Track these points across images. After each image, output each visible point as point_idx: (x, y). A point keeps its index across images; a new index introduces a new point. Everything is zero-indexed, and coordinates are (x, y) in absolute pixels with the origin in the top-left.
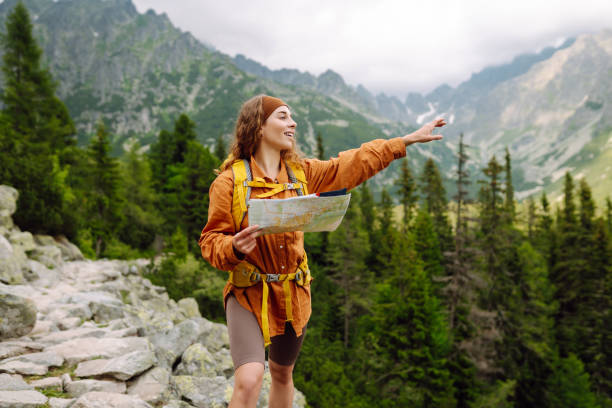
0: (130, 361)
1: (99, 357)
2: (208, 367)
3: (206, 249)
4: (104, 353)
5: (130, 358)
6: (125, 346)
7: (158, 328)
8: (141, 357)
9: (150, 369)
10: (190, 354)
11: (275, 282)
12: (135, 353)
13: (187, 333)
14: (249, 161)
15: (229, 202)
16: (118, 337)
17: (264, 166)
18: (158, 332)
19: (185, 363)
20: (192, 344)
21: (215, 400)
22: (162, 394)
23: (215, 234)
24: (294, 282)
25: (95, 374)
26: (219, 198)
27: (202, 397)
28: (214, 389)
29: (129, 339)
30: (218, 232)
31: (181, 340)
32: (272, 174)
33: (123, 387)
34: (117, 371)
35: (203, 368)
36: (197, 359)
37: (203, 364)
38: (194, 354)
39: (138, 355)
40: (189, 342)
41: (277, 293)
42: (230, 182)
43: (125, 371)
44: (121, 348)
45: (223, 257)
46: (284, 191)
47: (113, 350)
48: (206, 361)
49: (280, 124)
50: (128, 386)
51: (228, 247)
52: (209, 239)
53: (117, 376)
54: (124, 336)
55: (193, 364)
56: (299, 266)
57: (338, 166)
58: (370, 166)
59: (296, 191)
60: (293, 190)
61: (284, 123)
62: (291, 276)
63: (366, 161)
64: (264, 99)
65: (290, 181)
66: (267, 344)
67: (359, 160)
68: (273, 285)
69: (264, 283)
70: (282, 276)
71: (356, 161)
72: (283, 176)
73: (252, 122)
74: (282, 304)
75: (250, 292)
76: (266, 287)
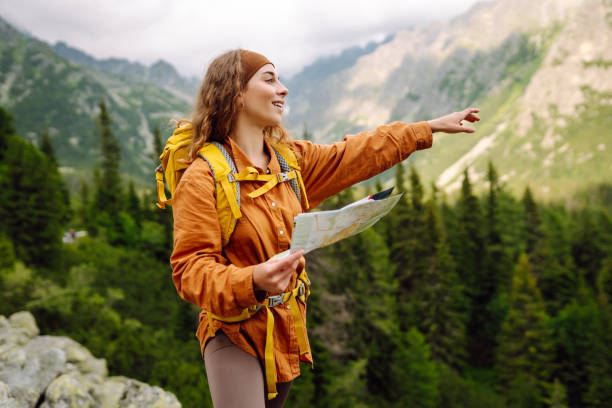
2: (81, 402)
7: (6, 360)
10: (57, 389)
13: (50, 364)
18: (6, 365)
19: (51, 402)
20: (58, 376)
31: (42, 374)
35: (74, 404)
36: (66, 394)
37: (74, 399)
38: (62, 389)
40: (54, 375)
42: (209, 177)
45: (230, 298)
48: (78, 396)
49: (267, 90)
51: (242, 284)
55: (62, 402)
56: (298, 278)
57: (343, 153)
58: (383, 156)
59: (289, 183)
60: (287, 182)
61: (272, 89)
62: (295, 292)
63: (381, 150)
64: (243, 53)
65: (283, 171)
66: (273, 395)
67: (371, 149)
68: (277, 309)
69: (269, 310)
70: (287, 294)
71: (368, 148)
72: (274, 164)
73: (228, 84)
74: (292, 333)
75: (250, 328)
76: (270, 315)
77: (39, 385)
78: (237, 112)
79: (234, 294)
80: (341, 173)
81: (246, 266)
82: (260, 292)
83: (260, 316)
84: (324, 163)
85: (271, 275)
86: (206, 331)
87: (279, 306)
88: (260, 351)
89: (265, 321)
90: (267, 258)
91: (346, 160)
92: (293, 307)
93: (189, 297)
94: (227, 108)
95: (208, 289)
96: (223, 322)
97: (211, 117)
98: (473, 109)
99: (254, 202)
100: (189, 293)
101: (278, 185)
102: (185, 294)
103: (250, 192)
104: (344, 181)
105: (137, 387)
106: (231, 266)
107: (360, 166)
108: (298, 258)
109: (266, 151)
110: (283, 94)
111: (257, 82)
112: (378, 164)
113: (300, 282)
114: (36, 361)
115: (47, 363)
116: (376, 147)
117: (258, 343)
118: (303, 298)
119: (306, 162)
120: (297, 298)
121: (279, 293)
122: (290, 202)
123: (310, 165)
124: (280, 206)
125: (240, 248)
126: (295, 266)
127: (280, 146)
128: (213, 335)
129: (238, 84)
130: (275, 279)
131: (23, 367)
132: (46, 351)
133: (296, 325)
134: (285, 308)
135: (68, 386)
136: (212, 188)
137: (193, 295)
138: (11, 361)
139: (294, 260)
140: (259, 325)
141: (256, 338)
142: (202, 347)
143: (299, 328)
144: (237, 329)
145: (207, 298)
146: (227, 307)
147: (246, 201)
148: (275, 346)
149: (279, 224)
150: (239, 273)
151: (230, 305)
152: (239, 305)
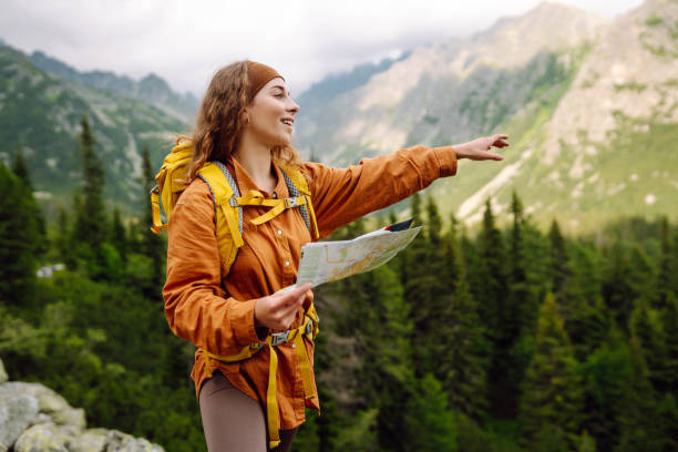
14: (226, 164)
42: (208, 201)
45: (228, 334)
49: (275, 105)
51: (243, 320)
56: (305, 314)
57: (358, 178)
58: (403, 183)
59: (298, 209)
60: (295, 208)
61: (281, 105)
62: (302, 329)
63: (400, 176)
64: (251, 64)
65: (291, 195)
66: (275, 444)
67: (389, 174)
68: (282, 349)
69: (272, 349)
70: (293, 332)
71: (385, 174)
72: (282, 188)
73: (233, 97)
74: (298, 375)
75: (251, 368)
76: (274, 355)
77: (8, 437)
78: (242, 128)
79: (233, 330)
80: (356, 200)
81: (247, 299)
82: (262, 328)
83: (262, 354)
84: (338, 189)
85: (274, 310)
86: (202, 371)
87: (284, 344)
88: (262, 394)
89: (267, 361)
90: (271, 292)
91: (362, 186)
92: (298, 346)
93: (183, 333)
94: (231, 124)
95: (204, 324)
96: (220, 361)
97: (212, 134)
98: (502, 135)
99: (258, 230)
100: (183, 329)
101: (286, 211)
102: (178, 329)
103: (253, 218)
104: (360, 209)
105: (120, 439)
106: (231, 300)
107: (377, 193)
108: (305, 292)
109: (274, 173)
110: (294, 111)
111: (265, 97)
112: (397, 191)
113: (307, 319)
114: (4, 410)
115: (17, 412)
116: (395, 173)
117: (260, 385)
118: (310, 336)
119: (318, 187)
120: (304, 336)
121: (283, 330)
122: (298, 230)
123: (321, 190)
124: (287, 234)
125: (241, 279)
126: (301, 301)
127: (289, 168)
128: (210, 376)
129: (244, 97)
130: (279, 315)
132: (14, 398)
133: (301, 366)
134: (290, 347)
135: (41, 437)
136: (211, 213)
137: (187, 331)
139: (301, 295)
140: (262, 365)
141: (258, 379)
142: (197, 388)
143: (305, 369)
144: (236, 369)
145: (203, 335)
146: (225, 345)
147: (249, 228)
148: (278, 389)
149: (285, 254)
150: (240, 307)
151: (228, 342)
152: (238, 343)
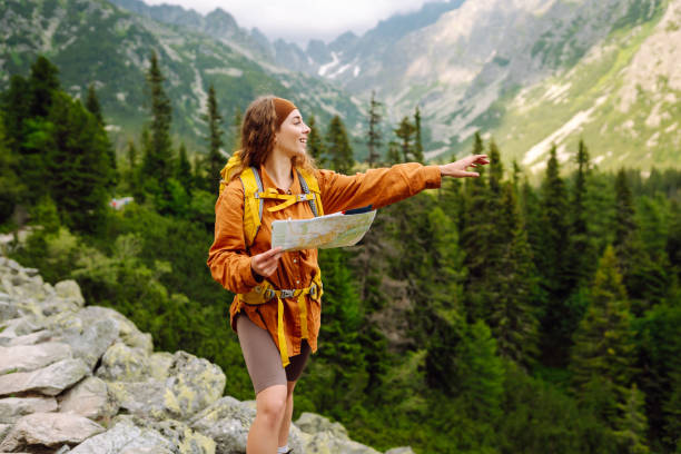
0: (57, 372)
1: (15, 371)
2: (134, 369)
3: (218, 270)
4: (20, 365)
5: (56, 369)
6: (44, 355)
7: (65, 326)
8: (70, 368)
9: (82, 380)
10: (112, 355)
11: (290, 298)
12: (61, 363)
13: (106, 332)
14: (259, 169)
15: (240, 216)
16: (29, 344)
17: (275, 175)
18: (65, 331)
19: (107, 366)
20: (113, 344)
21: (154, 407)
22: (102, 407)
23: (226, 253)
24: (308, 296)
25: (16, 390)
26: (229, 211)
27: (139, 405)
28: (151, 395)
29: (45, 345)
30: (230, 251)
31: (99, 341)
32: (284, 184)
33: (53, 404)
34: (45, 385)
35: (128, 370)
36: (121, 360)
37: (128, 365)
39: (66, 365)
40: (109, 342)
41: (293, 310)
42: (241, 194)
43: (53, 385)
44: (40, 358)
45: (239, 279)
46: (297, 204)
47: (30, 360)
48: (132, 363)
49: (294, 130)
50: (58, 402)
51: (245, 269)
52: (220, 258)
53: (44, 392)
54: (37, 343)
55: (117, 367)
56: (312, 280)
58: (395, 190)
59: (308, 202)
60: (304, 202)
61: (299, 129)
65: (303, 192)
69: (280, 300)
70: (298, 291)
72: (296, 187)
74: (297, 321)
76: (281, 304)
77: (97, 350)
78: (272, 148)
79: (241, 277)
86: (236, 308)
103: (271, 206)
105: (186, 358)
109: (292, 176)
110: (307, 133)
114: (94, 329)
115: (104, 331)
118: (315, 296)
131: (82, 333)
132: (101, 320)
133: (301, 316)
134: (295, 301)
135: (123, 352)
136: (240, 202)
138: (68, 327)
